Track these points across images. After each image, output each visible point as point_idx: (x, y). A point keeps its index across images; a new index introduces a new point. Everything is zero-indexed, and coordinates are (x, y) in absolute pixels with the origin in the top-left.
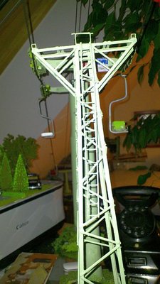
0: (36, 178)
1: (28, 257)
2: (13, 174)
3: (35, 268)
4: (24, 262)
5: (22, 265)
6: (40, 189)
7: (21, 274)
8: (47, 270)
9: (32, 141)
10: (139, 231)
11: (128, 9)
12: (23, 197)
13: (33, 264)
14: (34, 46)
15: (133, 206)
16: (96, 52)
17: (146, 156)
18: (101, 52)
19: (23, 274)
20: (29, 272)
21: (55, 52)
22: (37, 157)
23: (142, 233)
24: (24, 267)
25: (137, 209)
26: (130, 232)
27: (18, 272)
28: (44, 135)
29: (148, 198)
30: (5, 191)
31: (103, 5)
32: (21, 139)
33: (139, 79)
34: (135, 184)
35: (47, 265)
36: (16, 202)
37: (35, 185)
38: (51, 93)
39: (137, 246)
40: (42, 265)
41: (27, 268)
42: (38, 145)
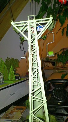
0: (19, 75)
1: (15, 107)
3: (17, 112)
4: (13, 109)
5: (12, 110)
6: (20, 80)
7: (11, 114)
8: (22, 113)
9: (17, 60)
10: (60, 98)
11: (57, 4)
13: (16, 110)
14: (12, 22)
15: (58, 87)
16: (36, 23)
18: (38, 23)
19: (12, 114)
20: (14, 113)
21: (20, 24)
22: (19, 67)
23: (61, 98)
24: (12, 111)
25: (60, 88)
26: (56, 98)
27: (10, 113)
28: (22, 57)
29: (64, 84)
30: (6, 80)
31: (46, 3)
32: (13, 59)
33: (62, 34)
34: (60, 78)
35: (22, 111)
36: (10, 85)
37: (18, 78)
38: (25, 40)
39: (59, 104)
40: (19, 111)
41: (14, 112)
42: (19, 62)
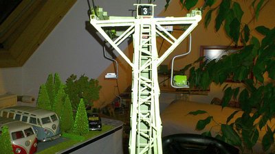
0: (98, 119)
2: (75, 115)
6: (100, 131)
12: (83, 140)
17: (209, 90)
33: (206, 23)
36: (75, 146)
